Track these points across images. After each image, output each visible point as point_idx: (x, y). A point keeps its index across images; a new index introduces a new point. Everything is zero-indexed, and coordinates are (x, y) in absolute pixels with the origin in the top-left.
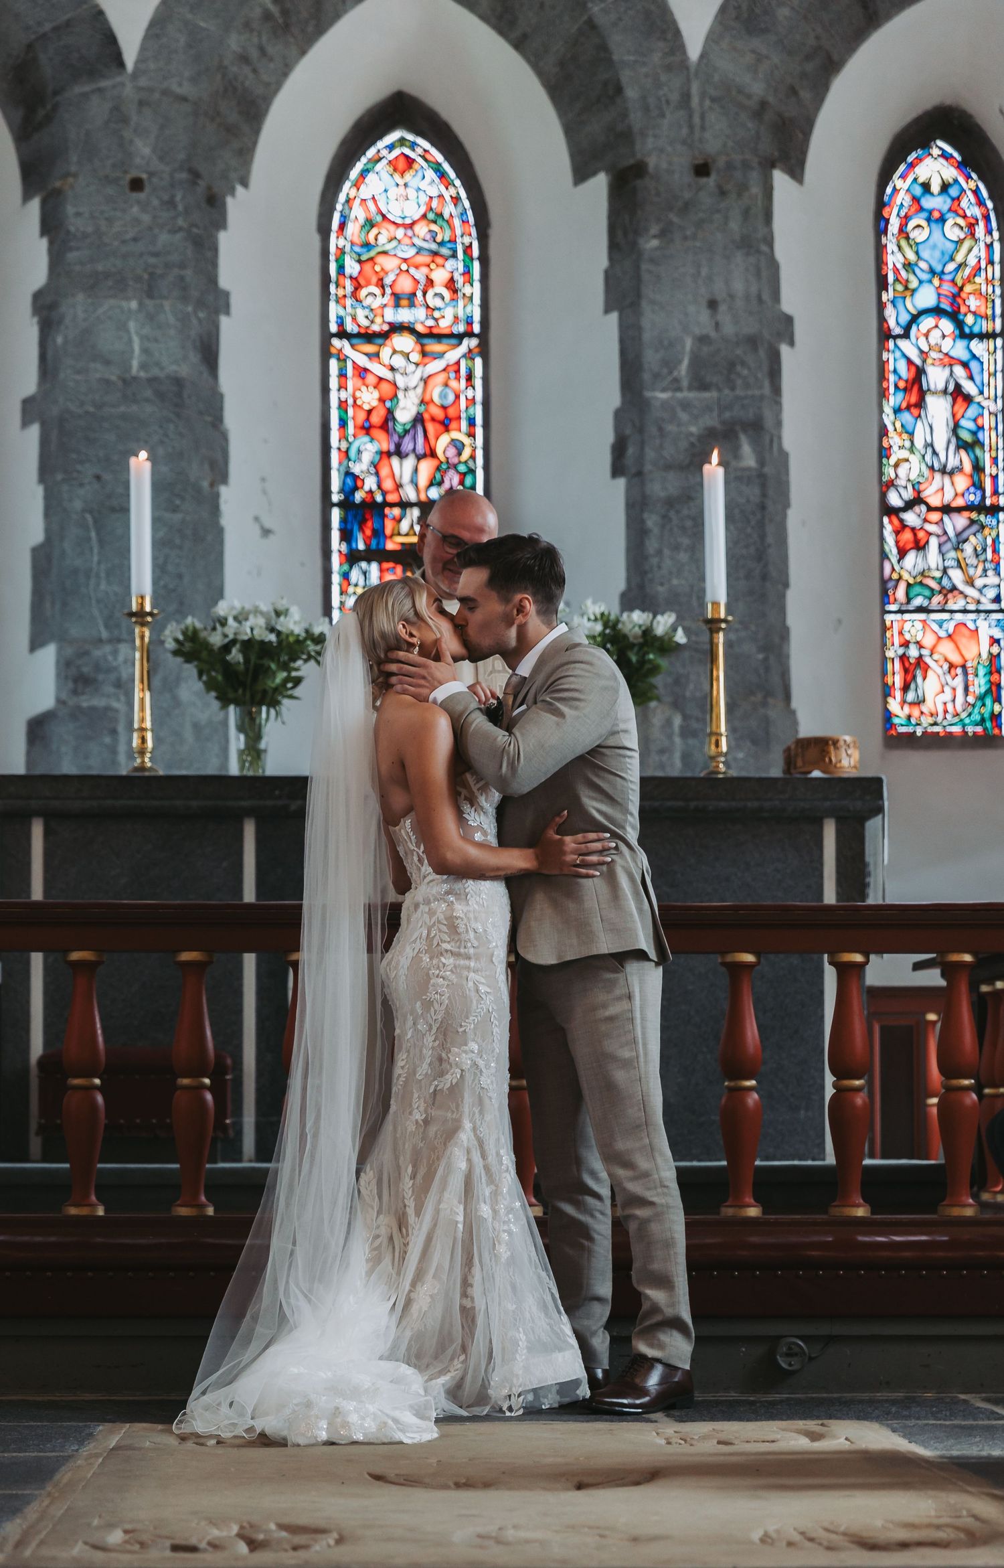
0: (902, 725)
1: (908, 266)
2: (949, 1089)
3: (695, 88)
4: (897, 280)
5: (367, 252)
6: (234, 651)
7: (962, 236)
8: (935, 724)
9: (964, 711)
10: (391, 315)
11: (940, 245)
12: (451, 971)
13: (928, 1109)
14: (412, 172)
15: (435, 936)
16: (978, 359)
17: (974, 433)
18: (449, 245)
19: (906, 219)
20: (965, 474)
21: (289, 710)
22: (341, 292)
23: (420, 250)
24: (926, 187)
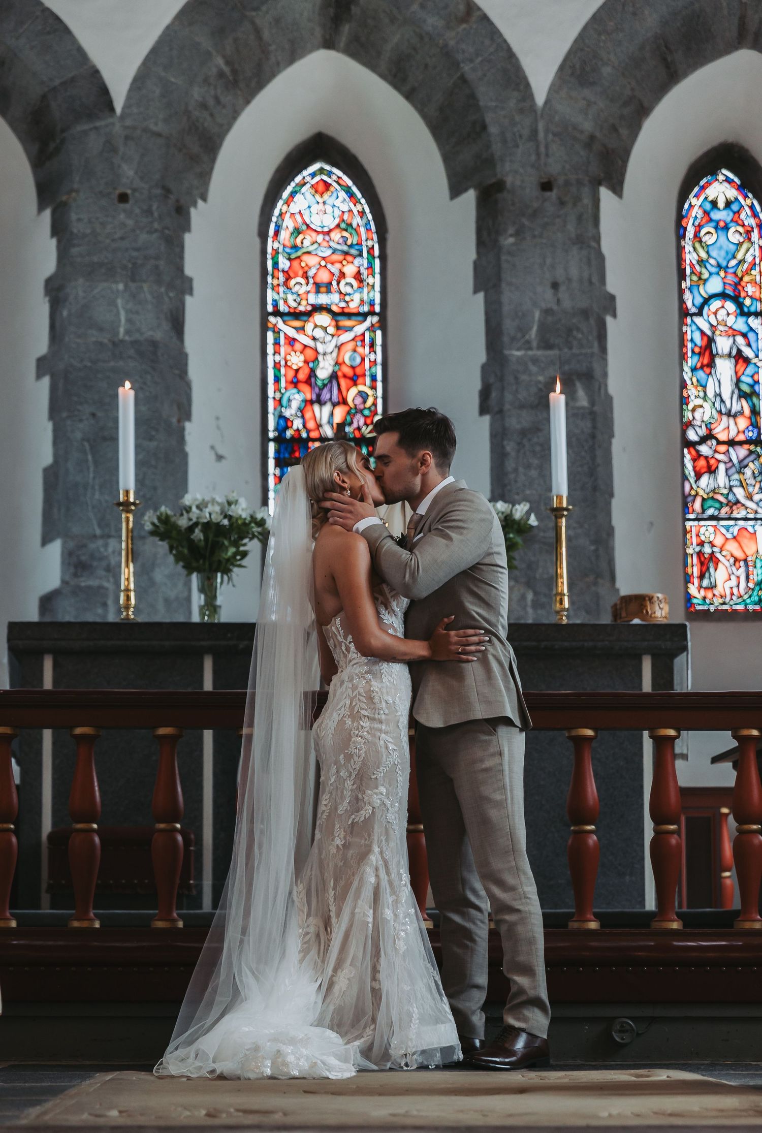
0: (699, 605)
1: (701, 262)
2: (741, 832)
3: (541, 126)
4: (692, 273)
5: (295, 252)
6: (197, 531)
7: (742, 240)
8: (724, 603)
9: (746, 594)
10: (313, 299)
11: (725, 247)
12: (368, 732)
13: (722, 880)
14: (329, 193)
15: (356, 705)
16: (754, 331)
17: (752, 386)
18: (357, 247)
19: (700, 227)
20: (745, 417)
21: (238, 575)
22: (275, 282)
23: (335, 251)
24: (714, 204)
